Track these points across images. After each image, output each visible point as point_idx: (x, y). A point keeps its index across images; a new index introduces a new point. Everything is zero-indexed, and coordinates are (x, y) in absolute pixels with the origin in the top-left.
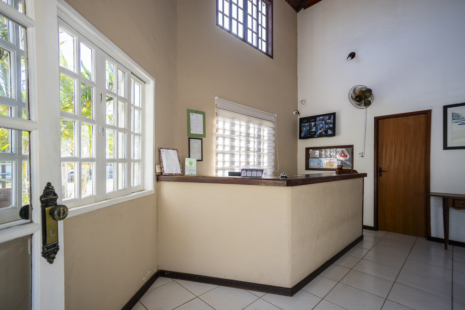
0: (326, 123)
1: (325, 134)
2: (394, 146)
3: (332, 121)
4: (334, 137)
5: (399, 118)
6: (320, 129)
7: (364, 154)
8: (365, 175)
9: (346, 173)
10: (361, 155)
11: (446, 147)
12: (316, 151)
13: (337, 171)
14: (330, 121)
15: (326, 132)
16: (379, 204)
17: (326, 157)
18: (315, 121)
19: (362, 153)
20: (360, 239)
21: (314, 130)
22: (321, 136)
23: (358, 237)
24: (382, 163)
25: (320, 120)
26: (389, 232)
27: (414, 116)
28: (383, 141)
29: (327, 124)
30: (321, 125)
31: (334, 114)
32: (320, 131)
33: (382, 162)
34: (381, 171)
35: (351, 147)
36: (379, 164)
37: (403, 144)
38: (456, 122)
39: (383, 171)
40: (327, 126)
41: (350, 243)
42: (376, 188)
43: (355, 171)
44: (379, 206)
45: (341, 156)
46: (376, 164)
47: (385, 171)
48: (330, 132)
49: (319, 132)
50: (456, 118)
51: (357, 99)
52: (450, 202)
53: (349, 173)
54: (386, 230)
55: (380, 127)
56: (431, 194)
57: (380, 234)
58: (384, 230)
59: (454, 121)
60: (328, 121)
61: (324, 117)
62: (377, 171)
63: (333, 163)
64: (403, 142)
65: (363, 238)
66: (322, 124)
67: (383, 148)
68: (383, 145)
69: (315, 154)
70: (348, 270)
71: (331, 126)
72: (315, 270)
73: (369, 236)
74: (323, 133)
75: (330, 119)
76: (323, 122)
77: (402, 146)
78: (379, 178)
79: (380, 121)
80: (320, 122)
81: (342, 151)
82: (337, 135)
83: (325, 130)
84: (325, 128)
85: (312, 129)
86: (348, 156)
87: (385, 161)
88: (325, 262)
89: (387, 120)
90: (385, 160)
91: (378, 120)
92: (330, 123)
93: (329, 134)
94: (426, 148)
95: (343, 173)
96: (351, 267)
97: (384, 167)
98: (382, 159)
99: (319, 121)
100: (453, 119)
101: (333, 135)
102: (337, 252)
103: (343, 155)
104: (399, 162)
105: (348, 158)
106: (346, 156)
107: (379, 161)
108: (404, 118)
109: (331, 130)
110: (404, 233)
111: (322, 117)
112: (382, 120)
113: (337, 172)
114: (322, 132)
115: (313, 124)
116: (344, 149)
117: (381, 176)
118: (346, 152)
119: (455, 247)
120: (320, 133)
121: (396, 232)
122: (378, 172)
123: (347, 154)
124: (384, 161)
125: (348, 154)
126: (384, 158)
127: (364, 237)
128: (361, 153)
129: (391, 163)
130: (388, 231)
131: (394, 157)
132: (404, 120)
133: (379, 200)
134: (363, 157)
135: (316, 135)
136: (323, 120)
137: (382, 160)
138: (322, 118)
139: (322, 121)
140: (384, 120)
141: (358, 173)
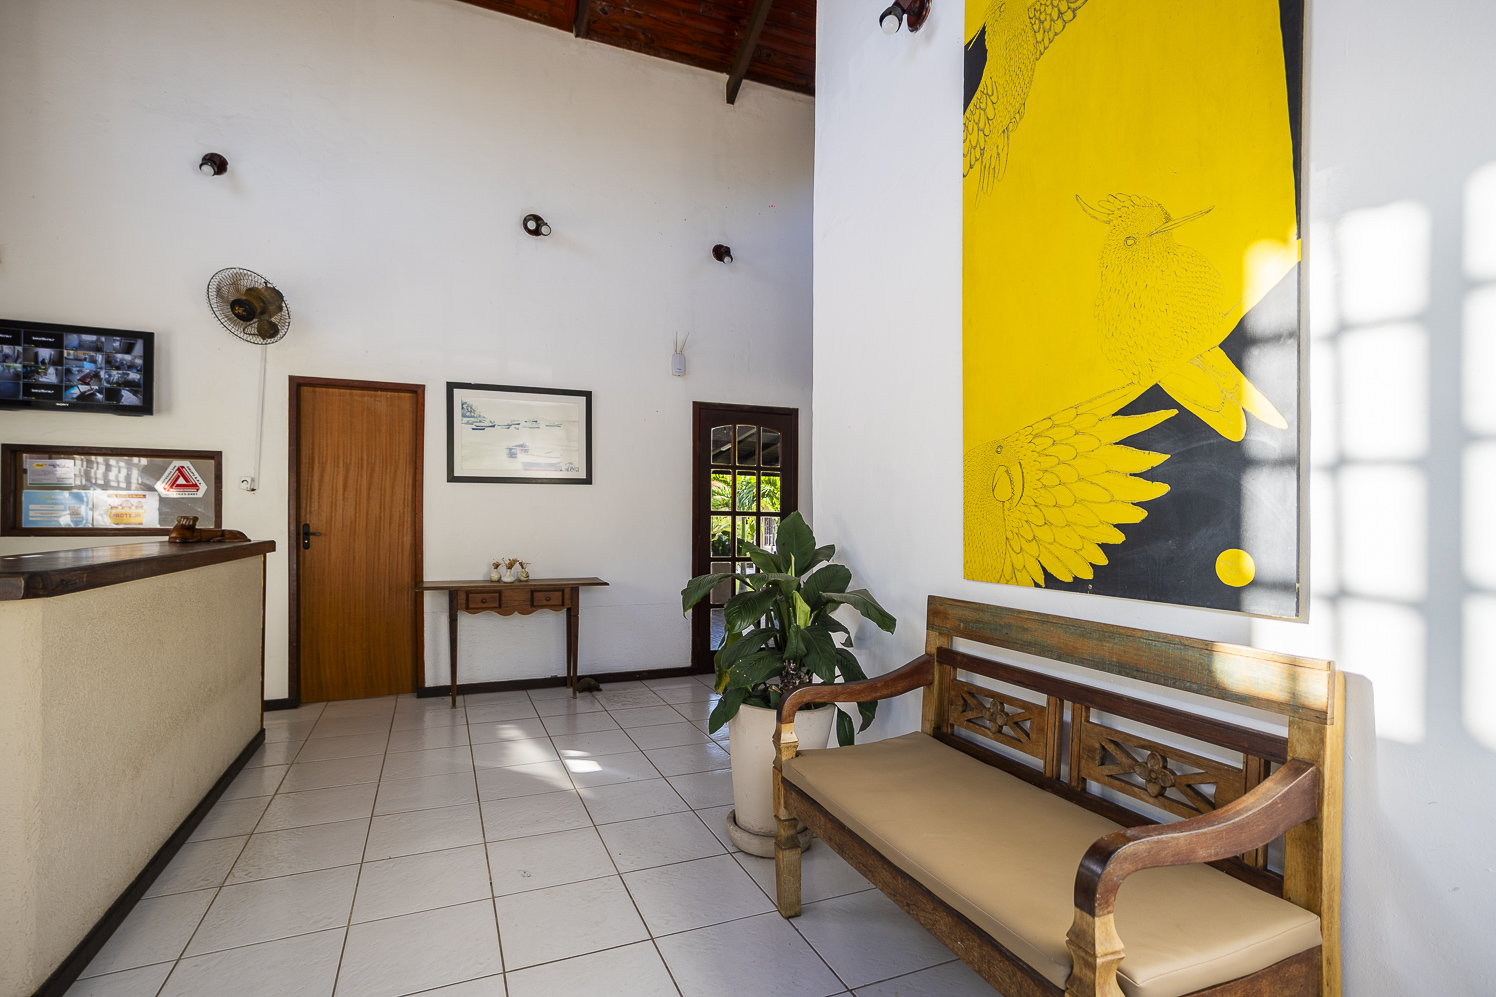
0: (110, 363)
1: (111, 403)
2: (341, 464)
3: (139, 362)
4: (145, 420)
5: (355, 392)
6: (84, 381)
7: (256, 481)
8: (270, 546)
9: (208, 541)
10: (248, 486)
11: (452, 478)
12: (58, 462)
13: (173, 535)
14: (128, 357)
15: (112, 394)
16: (302, 628)
17: (106, 486)
18: (58, 344)
19: (253, 480)
20: (256, 744)
21: (51, 376)
22: (85, 404)
23: (250, 739)
24: (311, 512)
25: (81, 346)
26: (330, 703)
27: (389, 393)
28: (313, 449)
29: (118, 368)
30: (88, 367)
31: (148, 338)
32: (84, 388)
33: (310, 507)
34: (307, 534)
35: (216, 457)
36: (303, 514)
37: (365, 462)
38: (468, 423)
39: (313, 534)
40: (114, 372)
41: (231, 762)
42: (295, 583)
43: (239, 536)
44: (302, 634)
45: (173, 484)
46: (293, 512)
47: (321, 534)
48: (128, 398)
49: (75, 392)
50: (468, 414)
51: (239, 310)
52: (462, 598)
53: (219, 542)
54: (321, 700)
55: (306, 408)
56: (425, 585)
57: (307, 713)
58: (317, 702)
59: (466, 420)
60: (119, 356)
61: (103, 339)
62: (298, 534)
63: (140, 511)
64: (365, 457)
65: (264, 739)
66: (94, 361)
67: (313, 467)
68: (313, 459)
69: (53, 473)
70: (242, 841)
71: (134, 376)
72: (126, 887)
73: (278, 728)
74: (99, 396)
75: (128, 350)
76: (100, 358)
77: (362, 467)
78: (301, 554)
79: (306, 391)
80: (81, 354)
81: (178, 469)
82: (159, 411)
83: (107, 389)
84: (108, 382)
85: (38, 373)
86: (203, 487)
87: (319, 506)
88: (159, 847)
89: (324, 389)
90: (319, 502)
91: (300, 388)
92: (131, 367)
93: (125, 403)
94: (415, 474)
95: (199, 542)
96: (249, 831)
97: (315, 522)
98: (311, 498)
99: (76, 349)
100: (464, 416)
101: (146, 408)
102: (196, 804)
103: (181, 481)
104: (356, 509)
105: (200, 494)
106: (196, 485)
107: (303, 505)
108: (365, 392)
109: (135, 393)
110: (367, 696)
111: (93, 338)
112: (311, 389)
113: (175, 538)
114: (93, 394)
115: (45, 353)
116: (186, 463)
117: (307, 546)
118: (195, 473)
119: (470, 698)
120: (82, 396)
121: (348, 699)
122: (302, 534)
123: (199, 478)
124: (315, 506)
125: (201, 481)
126: (315, 496)
127: (267, 734)
128: (249, 481)
129: (336, 510)
130: (328, 701)
131: (344, 494)
132: (365, 399)
133: (302, 617)
134: (253, 490)
135: (60, 399)
136: (98, 349)
137: (311, 502)
138: (92, 342)
139: (92, 354)
140: (317, 389)
141: (250, 540)
